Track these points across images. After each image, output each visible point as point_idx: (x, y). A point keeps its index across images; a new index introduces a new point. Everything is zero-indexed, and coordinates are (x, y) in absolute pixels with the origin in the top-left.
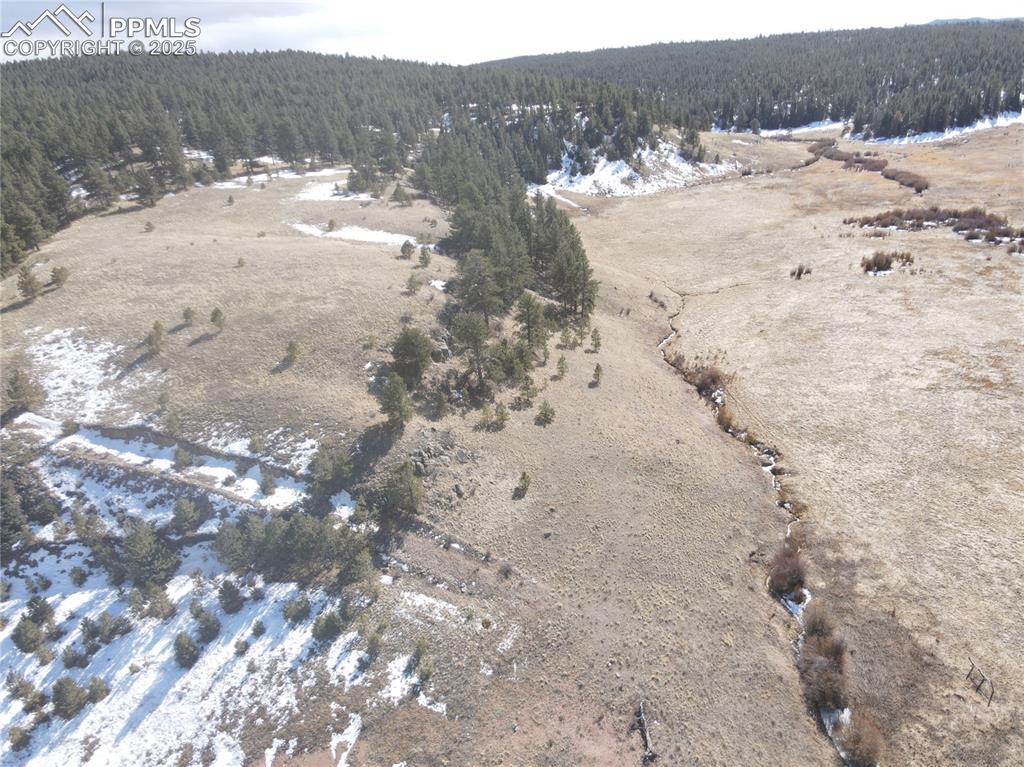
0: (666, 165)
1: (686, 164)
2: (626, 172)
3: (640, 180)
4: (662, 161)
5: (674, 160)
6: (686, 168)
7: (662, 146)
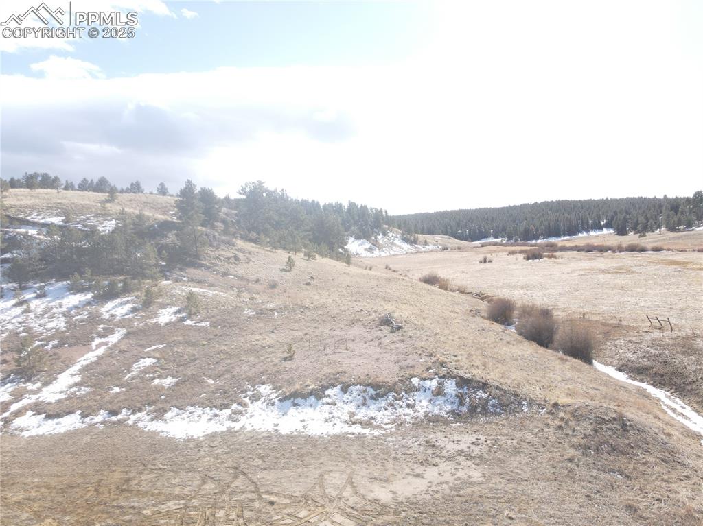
0: (393, 244)
1: (406, 244)
2: (368, 245)
3: (377, 250)
4: (391, 241)
5: (397, 242)
6: (407, 247)
7: (390, 234)
